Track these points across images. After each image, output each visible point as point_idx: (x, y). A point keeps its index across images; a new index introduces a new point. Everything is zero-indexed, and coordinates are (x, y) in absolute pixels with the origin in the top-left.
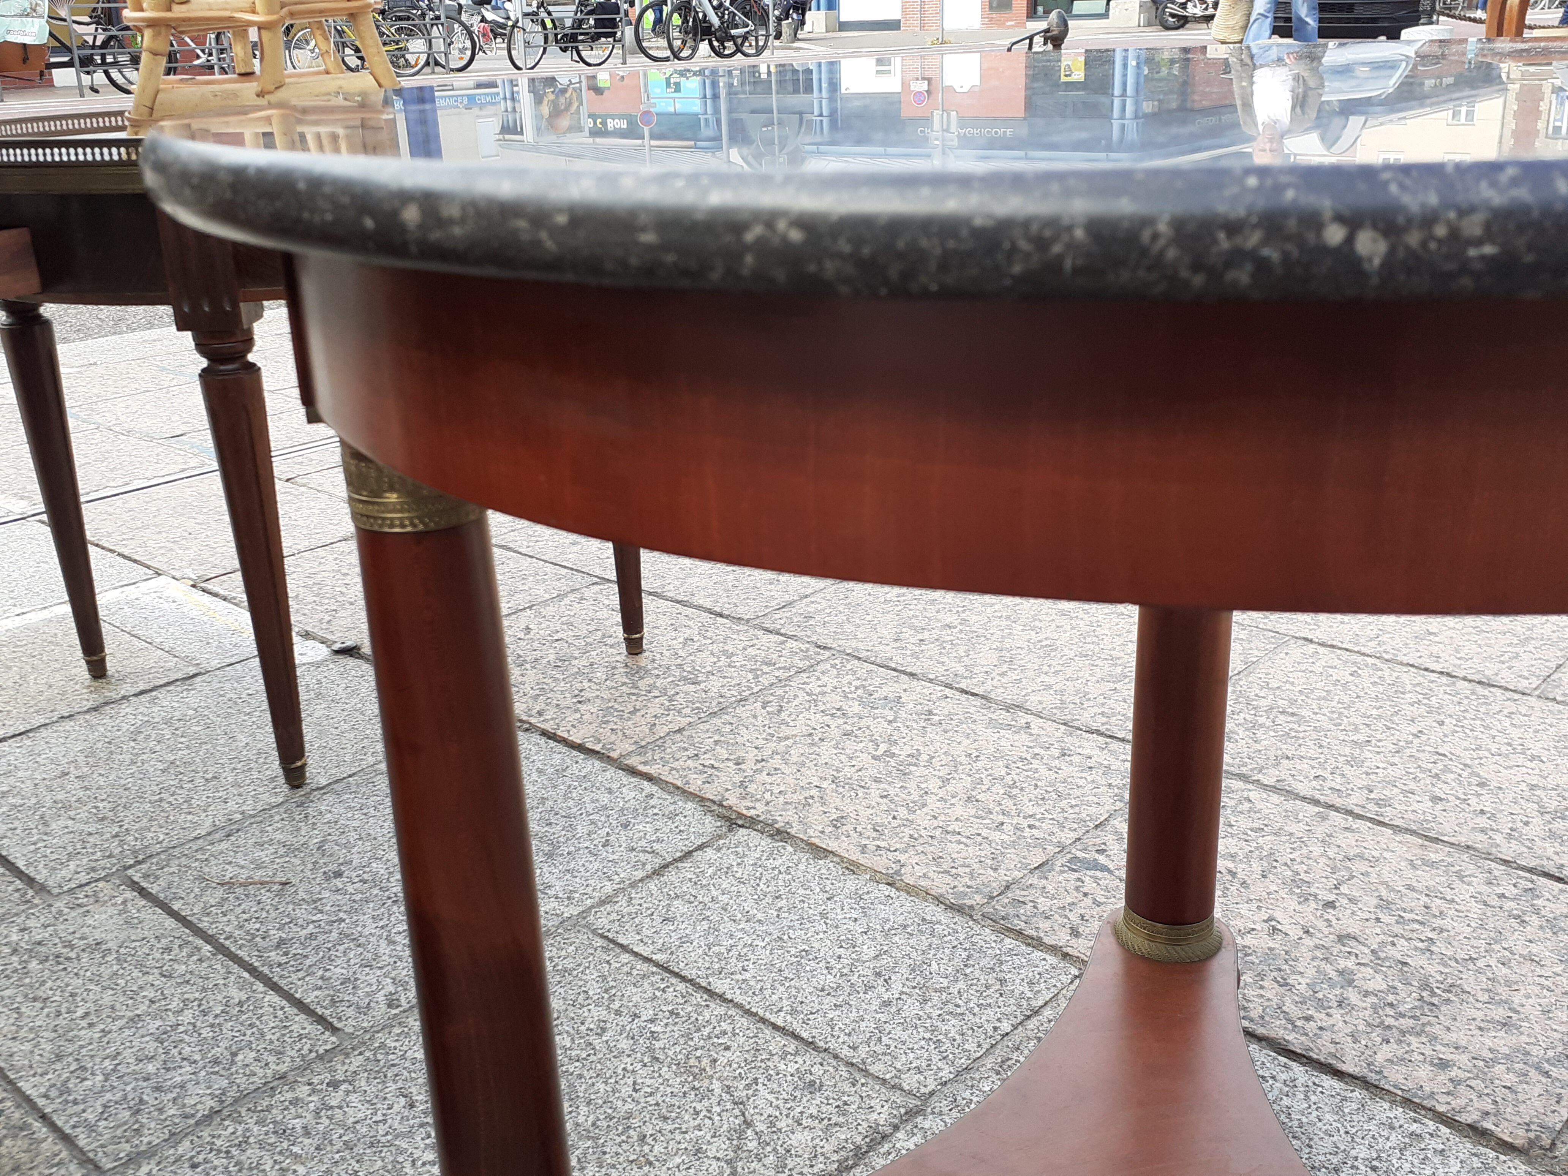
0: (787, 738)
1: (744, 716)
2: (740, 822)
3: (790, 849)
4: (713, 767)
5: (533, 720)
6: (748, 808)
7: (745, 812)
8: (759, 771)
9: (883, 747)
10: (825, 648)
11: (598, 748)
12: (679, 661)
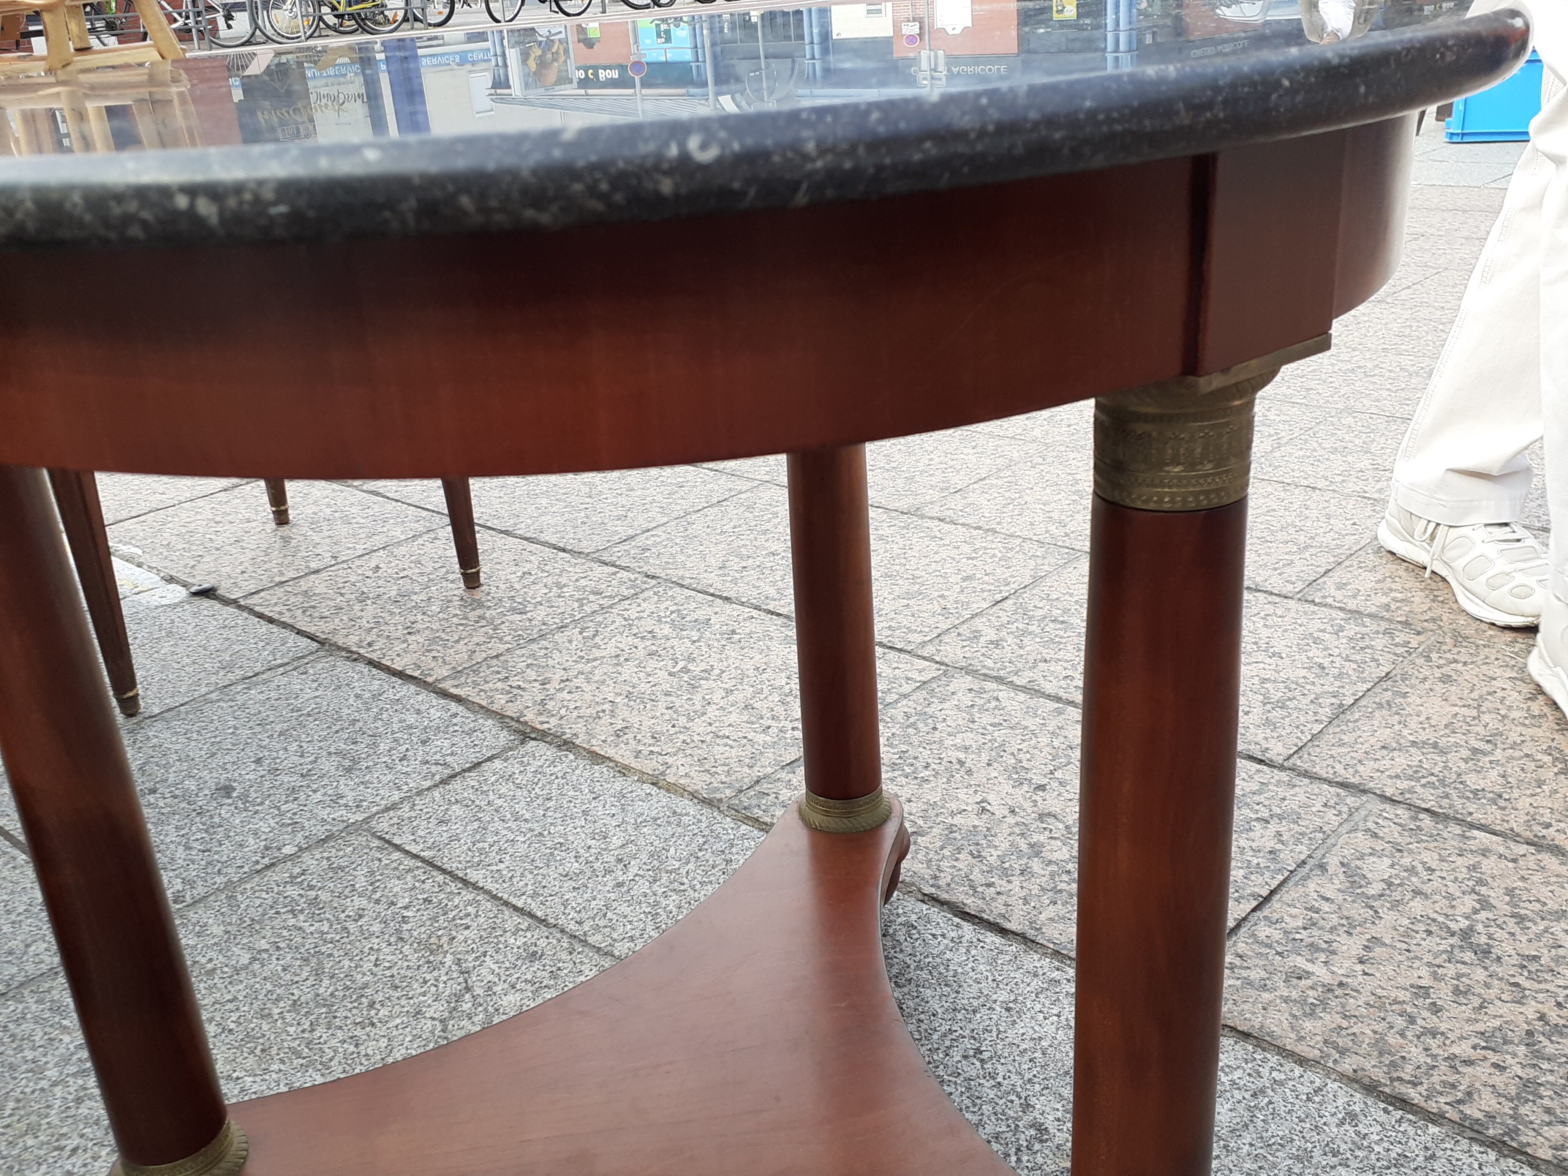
0: (595, 659)
1: (560, 641)
2: (533, 736)
3: (571, 757)
4: (519, 687)
5: (362, 651)
6: (542, 723)
7: (538, 726)
8: (561, 690)
9: (681, 664)
10: (653, 577)
11: (416, 674)
12: (512, 593)
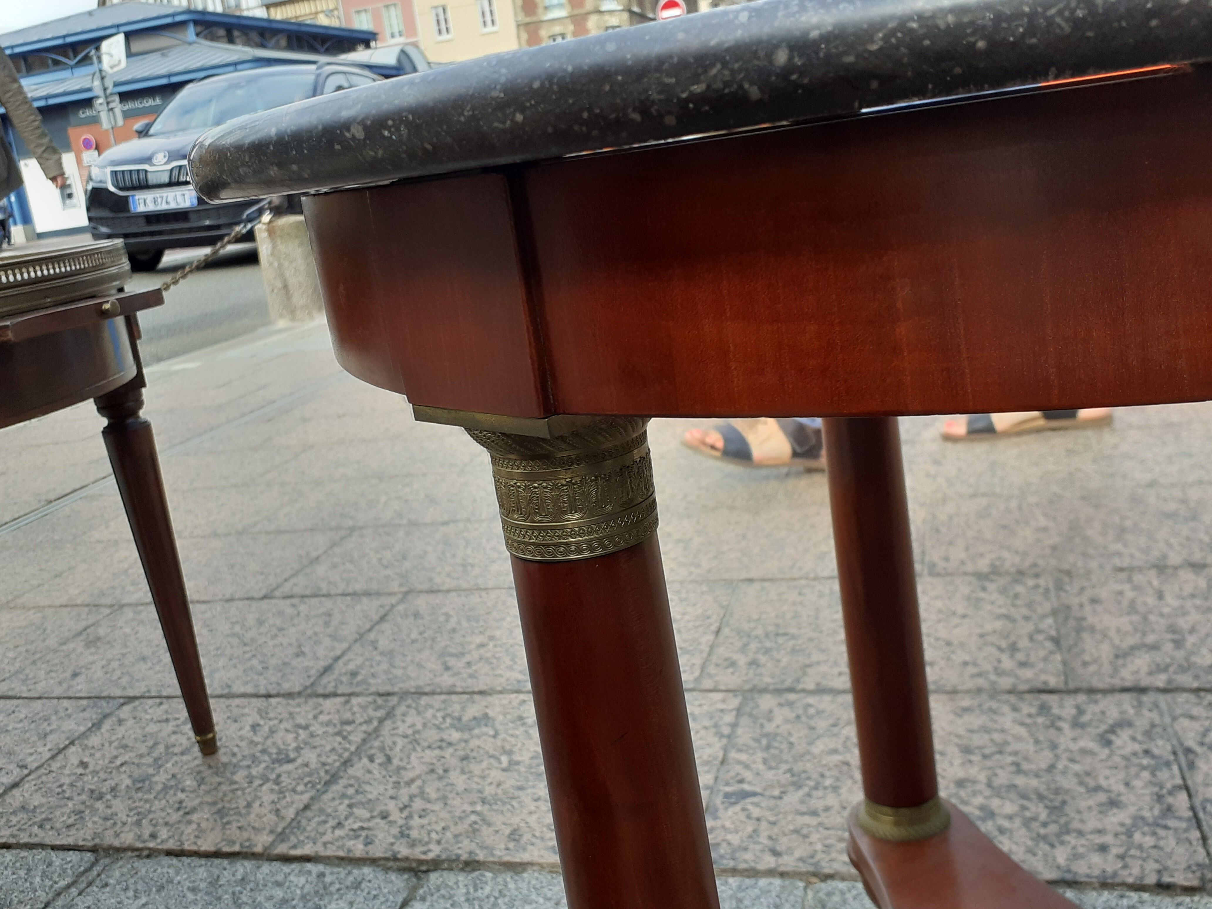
0: (413, 781)
1: (358, 774)
2: (424, 868)
3: (489, 875)
4: (362, 828)
5: (151, 845)
6: (425, 853)
7: (423, 857)
8: (410, 817)
9: (504, 759)
10: (389, 694)
11: (236, 848)
12: (260, 747)
